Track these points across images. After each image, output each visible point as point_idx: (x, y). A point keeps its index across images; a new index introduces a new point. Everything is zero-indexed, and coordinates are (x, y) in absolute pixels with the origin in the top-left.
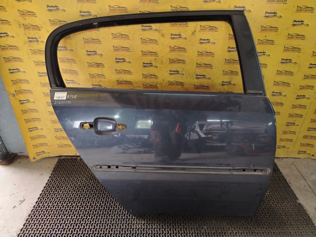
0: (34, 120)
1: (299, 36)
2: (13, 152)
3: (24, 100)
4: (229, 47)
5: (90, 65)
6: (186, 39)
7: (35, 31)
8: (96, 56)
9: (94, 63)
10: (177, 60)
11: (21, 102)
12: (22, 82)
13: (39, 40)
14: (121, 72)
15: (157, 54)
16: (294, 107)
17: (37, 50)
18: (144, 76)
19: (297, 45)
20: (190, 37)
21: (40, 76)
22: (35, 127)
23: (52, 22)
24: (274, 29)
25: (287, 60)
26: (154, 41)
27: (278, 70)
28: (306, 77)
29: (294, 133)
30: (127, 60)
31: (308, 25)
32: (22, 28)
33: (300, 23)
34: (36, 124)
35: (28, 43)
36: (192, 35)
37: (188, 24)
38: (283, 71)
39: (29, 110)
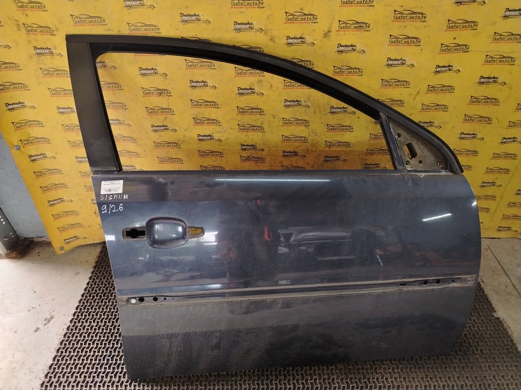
0: (56, 188)
1: (513, 37)
2: (26, 237)
3: (36, 155)
4: (389, 59)
5: (146, 91)
6: (314, 44)
7: (46, 37)
8: (155, 77)
11: (32, 158)
12: (30, 125)
13: (54, 51)
14: (199, 103)
16: (497, 156)
17: (52, 70)
18: (241, 110)
19: (510, 53)
20: (321, 41)
21: (60, 113)
22: (59, 199)
24: (470, 25)
25: (489, 78)
27: (472, 96)
29: (493, 198)
30: (210, 83)
32: (23, 31)
33: (517, 13)
34: (60, 193)
35: (35, 58)
36: (325, 37)
37: (316, 19)
38: (482, 98)
39: (47, 171)
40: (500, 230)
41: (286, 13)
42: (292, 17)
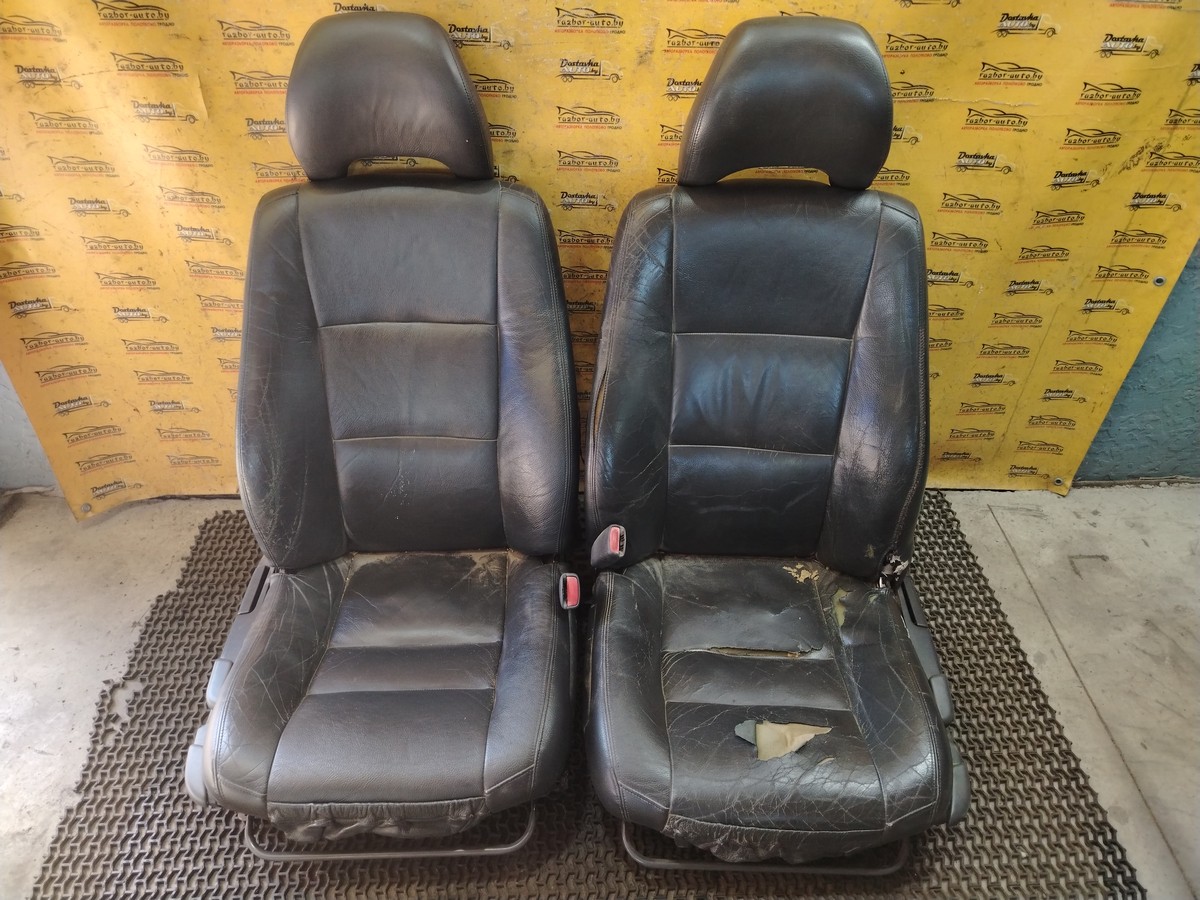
0: (71, 374)
1: (1020, 73)
2: (3, 486)
3: (26, 302)
5: (264, 171)
6: (618, 78)
7: (44, 45)
9: (279, 166)
10: (588, 158)
11: (18, 308)
12: (11, 235)
13: (62, 75)
15: (515, 134)
16: (1001, 320)
17: (57, 116)
19: (1015, 106)
20: (634, 72)
22: (80, 399)
23: (107, 11)
24: (933, 45)
25: (977, 157)
26: (498, 85)
27: (945, 194)
28: (1044, 218)
29: (1000, 408)
31: (1054, 32)
33: (1026, 23)
34: (81, 387)
35: (19, 91)
36: (640, 63)
37: (621, 24)
38: (966, 198)
39: (52, 337)
40: (1016, 474)
41: (558, 9)
42: (571, 19)
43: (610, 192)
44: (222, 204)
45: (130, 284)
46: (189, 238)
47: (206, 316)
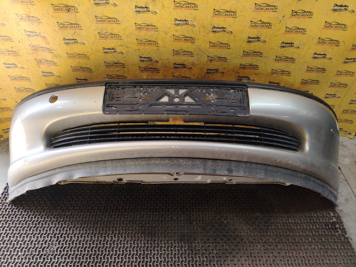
9: (62, 6)
43: (194, 19)
44: (41, 21)
45: (9, 54)
46: (29, 35)
47: (39, 67)
